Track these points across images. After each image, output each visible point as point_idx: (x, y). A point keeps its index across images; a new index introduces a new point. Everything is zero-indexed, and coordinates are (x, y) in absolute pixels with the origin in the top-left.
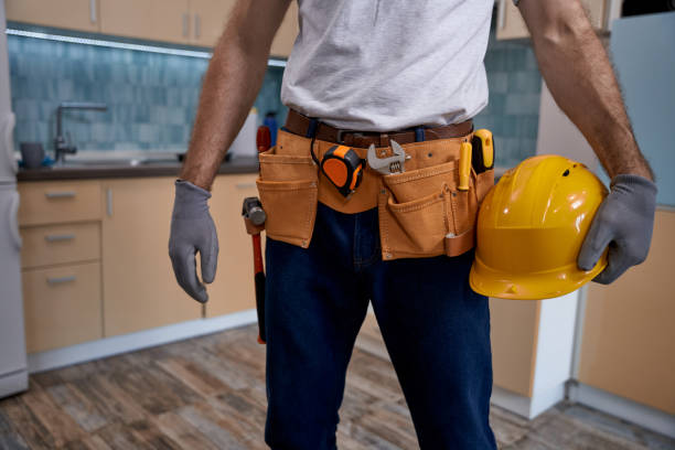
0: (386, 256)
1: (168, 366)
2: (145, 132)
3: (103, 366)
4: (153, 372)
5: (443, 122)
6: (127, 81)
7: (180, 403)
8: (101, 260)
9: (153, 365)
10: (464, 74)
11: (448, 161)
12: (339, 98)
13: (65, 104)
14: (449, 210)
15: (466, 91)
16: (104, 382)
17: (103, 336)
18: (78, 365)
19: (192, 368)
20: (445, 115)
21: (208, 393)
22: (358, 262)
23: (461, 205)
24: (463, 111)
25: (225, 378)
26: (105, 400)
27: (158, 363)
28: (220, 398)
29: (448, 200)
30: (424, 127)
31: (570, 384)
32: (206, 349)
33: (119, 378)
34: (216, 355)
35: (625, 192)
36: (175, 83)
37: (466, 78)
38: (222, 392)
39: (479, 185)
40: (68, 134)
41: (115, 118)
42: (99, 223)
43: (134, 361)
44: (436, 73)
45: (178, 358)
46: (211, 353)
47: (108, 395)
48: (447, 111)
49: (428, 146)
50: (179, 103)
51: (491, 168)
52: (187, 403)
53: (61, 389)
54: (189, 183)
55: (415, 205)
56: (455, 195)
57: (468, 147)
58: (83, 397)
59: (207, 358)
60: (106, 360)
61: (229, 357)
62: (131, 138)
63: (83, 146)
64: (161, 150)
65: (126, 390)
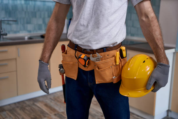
0: (97, 83)
1: (39, 104)
2: (30, 27)
3: (18, 105)
4: (34, 106)
5: (112, 46)
6: (23, 10)
7: (43, 117)
8: (16, 71)
9: (34, 104)
10: (118, 31)
11: (113, 57)
12: (83, 39)
13: (3, 19)
14: (113, 70)
15: (118, 36)
16: (18, 110)
17: (18, 95)
18: (9, 105)
19: (46, 105)
20: (112, 44)
21: (51, 113)
22: (89, 84)
23: (117, 69)
24: (117, 43)
25: (57, 108)
26: (18, 116)
27: (36, 103)
28: (55, 115)
29: (113, 67)
30: (106, 47)
31: (168, 111)
32: (51, 99)
33: (23, 109)
34: (54, 101)
35: (159, 68)
36: (39, 10)
37: (118, 32)
38: (56, 113)
39: (122, 62)
40: (4, 29)
41: (19, 23)
42: (16, 59)
43: (28, 103)
44: (109, 31)
45: (42, 102)
46: (52, 100)
47: (20, 115)
48: (112, 43)
49: (107, 53)
50: (40, 17)
51: (126, 57)
52: (45, 117)
53: (5, 113)
54: (43, 62)
55: (103, 70)
56: (115, 66)
57: (118, 53)
58: (12, 116)
59: (51, 102)
60: (19, 103)
61: (58, 101)
62: (25, 29)
63: (9, 32)
64: (35, 33)
65: (25, 113)
